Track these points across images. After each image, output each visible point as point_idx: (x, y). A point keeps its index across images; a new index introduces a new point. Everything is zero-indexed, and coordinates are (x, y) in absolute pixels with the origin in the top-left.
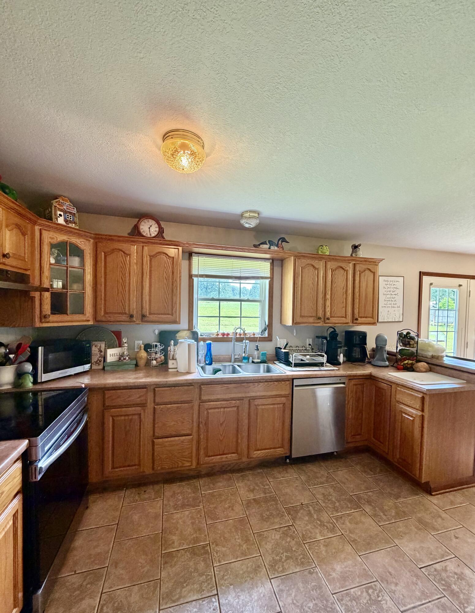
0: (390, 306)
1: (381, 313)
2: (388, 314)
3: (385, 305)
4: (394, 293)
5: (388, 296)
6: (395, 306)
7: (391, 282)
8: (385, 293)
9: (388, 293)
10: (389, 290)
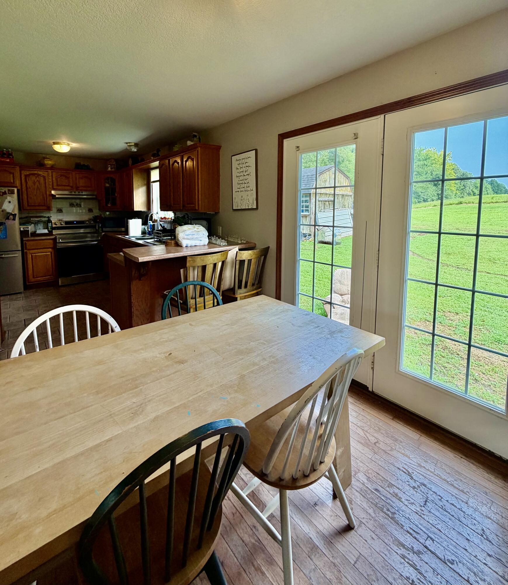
0: (243, 189)
1: (235, 198)
2: (241, 200)
3: (239, 190)
4: (247, 173)
5: (241, 178)
6: (249, 189)
7: (243, 160)
8: (238, 175)
9: (241, 174)
10: (241, 170)
